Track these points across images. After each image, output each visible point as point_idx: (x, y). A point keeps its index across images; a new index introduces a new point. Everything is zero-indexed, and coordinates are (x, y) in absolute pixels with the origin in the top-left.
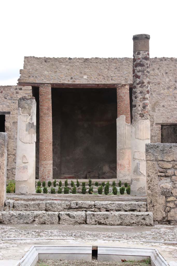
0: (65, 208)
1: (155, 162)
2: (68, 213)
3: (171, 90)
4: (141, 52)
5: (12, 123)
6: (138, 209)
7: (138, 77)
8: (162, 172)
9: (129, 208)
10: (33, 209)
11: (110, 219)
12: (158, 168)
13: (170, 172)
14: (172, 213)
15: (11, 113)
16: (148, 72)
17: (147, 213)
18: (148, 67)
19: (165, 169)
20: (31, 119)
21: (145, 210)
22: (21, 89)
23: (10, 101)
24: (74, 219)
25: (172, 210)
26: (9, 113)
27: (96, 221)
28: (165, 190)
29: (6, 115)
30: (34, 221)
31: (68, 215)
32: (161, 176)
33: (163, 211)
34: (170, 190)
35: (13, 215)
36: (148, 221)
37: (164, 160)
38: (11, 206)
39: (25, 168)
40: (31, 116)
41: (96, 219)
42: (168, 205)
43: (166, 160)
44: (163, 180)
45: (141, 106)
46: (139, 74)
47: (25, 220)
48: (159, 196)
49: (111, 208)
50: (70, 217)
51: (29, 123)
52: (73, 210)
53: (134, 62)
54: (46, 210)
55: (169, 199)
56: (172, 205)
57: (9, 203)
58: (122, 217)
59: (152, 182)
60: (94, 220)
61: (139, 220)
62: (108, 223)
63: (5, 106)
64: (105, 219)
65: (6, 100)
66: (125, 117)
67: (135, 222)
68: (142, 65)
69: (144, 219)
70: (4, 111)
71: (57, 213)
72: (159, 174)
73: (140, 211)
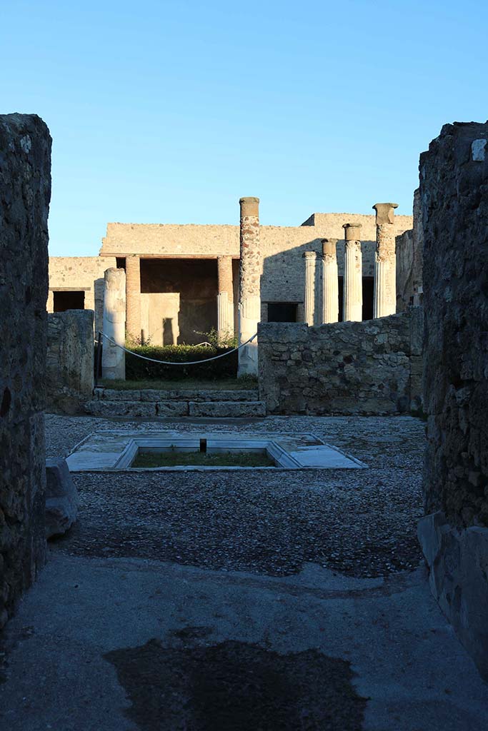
0: (163, 399)
1: (268, 345)
2: (167, 403)
3: (279, 263)
4: (249, 218)
6: (249, 399)
7: (247, 246)
8: (276, 356)
9: (238, 398)
10: (125, 399)
12: (272, 352)
13: (285, 356)
15: (92, 289)
16: (258, 240)
17: (258, 403)
18: (257, 235)
19: (279, 352)
20: (120, 294)
21: (257, 399)
22: (103, 261)
23: (90, 275)
24: (174, 411)
26: (89, 289)
27: (200, 413)
28: (280, 377)
29: (86, 292)
30: (128, 412)
31: (168, 406)
32: (275, 360)
33: (276, 401)
34: (285, 376)
35: (103, 406)
36: (260, 411)
37: (279, 341)
38: (100, 395)
39: (113, 352)
40: (120, 291)
41: (200, 411)
42: (283, 393)
43: (281, 342)
44: (277, 364)
45: (250, 280)
46: (247, 242)
47: (117, 411)
48: (273, 383)
49: (217, 397)
50: (169, 408)
51: (118, 299)
53: (241, 228)
54: (141, 400)
55: (284, 386)
57: (98, 391)
58: (230, 407)
59: (265, 367)
61: (249, 410)
62: (213, 414)
63: (84, 280)
64: (210, 410)
66: (227, 294)
67: (245, 413)
68: (251, 233)
69: (256, 409)
70: (84, 287)
71: (154, 403)
72: (273, 358)
73: (250, 401)
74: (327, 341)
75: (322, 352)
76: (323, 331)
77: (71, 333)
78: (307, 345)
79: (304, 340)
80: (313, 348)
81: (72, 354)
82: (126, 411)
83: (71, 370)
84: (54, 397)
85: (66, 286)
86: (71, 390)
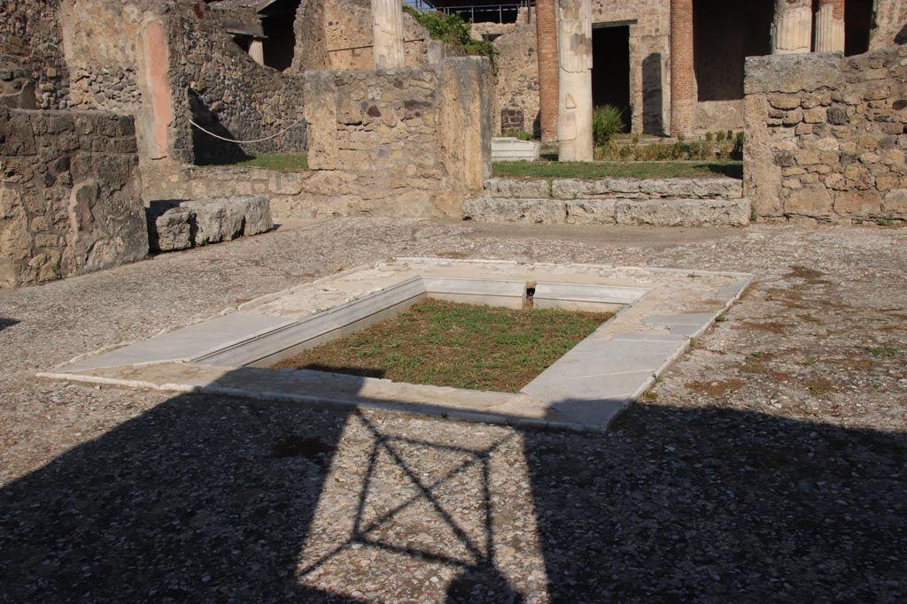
0: (585, 194)
1: (760, 97)
2: (582, 202)
5: (640, 38)
6: (724, 195)
8: (775, 117)
9: (706, 193)
11: (659, 215)
12: (768, 108)
13: (793, 116)
14: (793, 200)
15: (639, 21)
19: (783, 110)
20: (580, 27)
21: (738, 194)
24: (592, 215)
25: (795, 194)
26: (635, 21)
27: (633, 219)
28: (781, 155)
29: (631, 26)
30: (523, 216)
31: (582, 207)
32: (773, 125)
33: (773, 197)
34: (792, 152)
36: (734, 218)
37: (781, 90)
38: (494, 188)
39: (572, 117)
40: (580, 22)
41: (634, 215)
42: (786, 183)
43: (785, 91)
44: (778, 132)
47: (506, 214)
48: (768, 166)
49: (670, 192)
50: (585, 210)
51: (576, 34)
52: (599, 196)
55: (789, 171)
56: (794, 183)
57: (489, 183)
58: (682, 210)
59: (754, 138)
60: (629, 216)
61: (715, 216)
62: (655, 221)
63: (628, 10)
64: (649, 214)
66: (831, 8)
67: (708, 220)
69: (728, 214)
70: (628, 19)
72: (771, 121)
73: (728, 197)
74: (881, 83)
75: (869, 106)
76: (874, 63)
77: (448, 95)
78: (837, 95)
79: (831, 85)
80: (848, 99)
81: (452, 127)
82: (520, 215)
83: (451, 151)
84: (430, 192)
85: (605, 20)
86: (452, 181)
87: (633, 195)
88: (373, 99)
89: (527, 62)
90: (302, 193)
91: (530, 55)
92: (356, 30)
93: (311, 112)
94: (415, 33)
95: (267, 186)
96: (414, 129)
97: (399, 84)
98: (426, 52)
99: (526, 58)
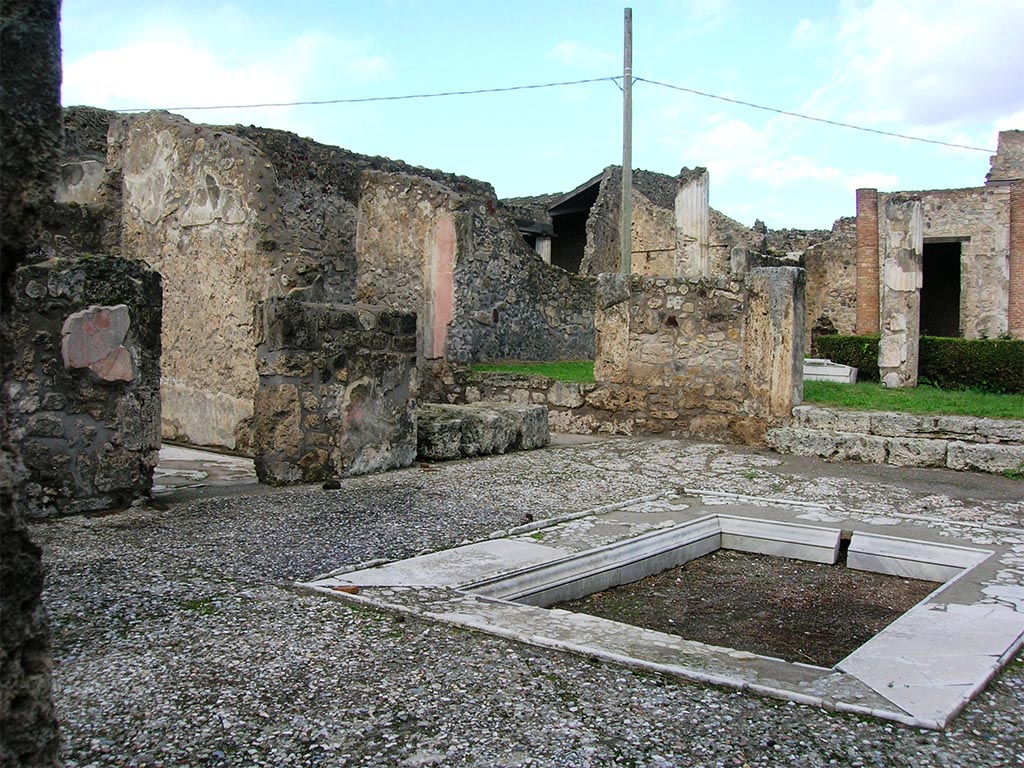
2: (907, 442)
5: (973, 258)
10: (843, 426)
15: (972, 238)
22: (992, 193)
23: (970, 217)
24: (918, 457)
26: (968, 239)
27: (966, 464)
29: (964, 244)
38: (803, 418)
40: (910, 236)
41: (968, 461)
47: (817, 448)
50: (909, 450)
52: (928, 435)
57: (798, 411)
60: (961, 461)
62: (993, 469)
63: (960, 226)
65: (962, 214)
70: (960, 235)
71: (881, 440)
77: (758, 309)
81: (759, 343)
82: (832, 451)
83: (757, 371)
84: (729, 417)
85: (933, 235)
86: (755, 406)
87: (970, 437)
88: (673, 308)
89: (842, 276)
90: (585, 406)
91: (846, 268)
92: (653, 232)
93: (602, 318)
94: (718, 237)
95: (546, 396)
96: (716, 343)
97: (703, 294)
98: (729, 259)
99: (841, 272)
